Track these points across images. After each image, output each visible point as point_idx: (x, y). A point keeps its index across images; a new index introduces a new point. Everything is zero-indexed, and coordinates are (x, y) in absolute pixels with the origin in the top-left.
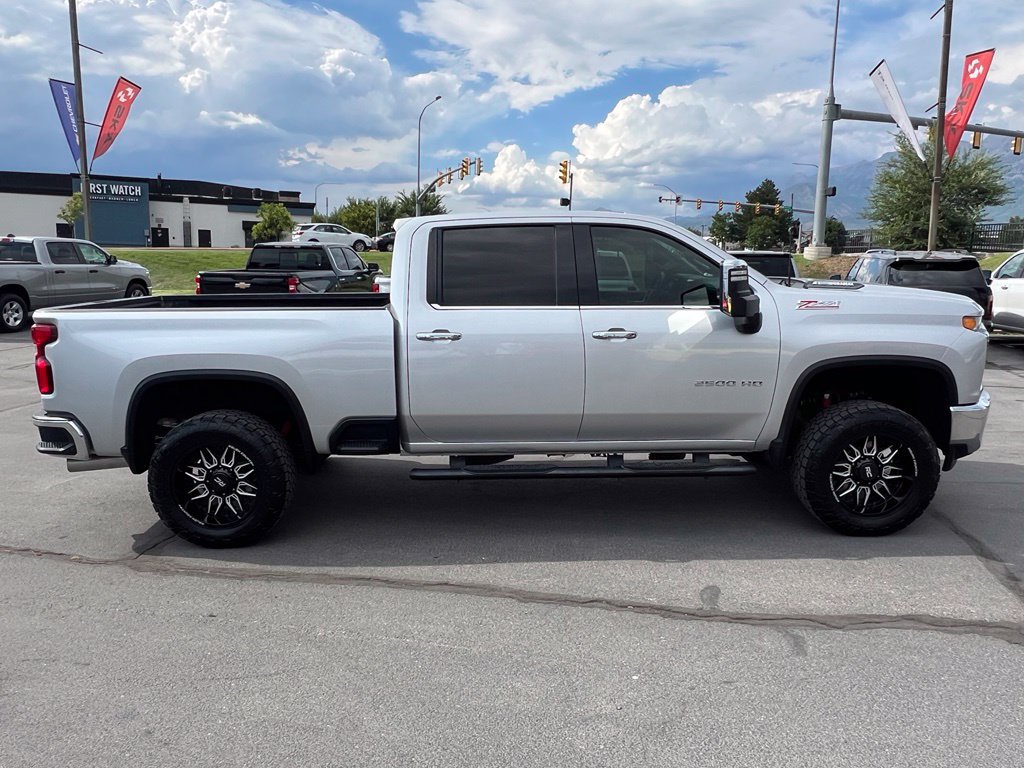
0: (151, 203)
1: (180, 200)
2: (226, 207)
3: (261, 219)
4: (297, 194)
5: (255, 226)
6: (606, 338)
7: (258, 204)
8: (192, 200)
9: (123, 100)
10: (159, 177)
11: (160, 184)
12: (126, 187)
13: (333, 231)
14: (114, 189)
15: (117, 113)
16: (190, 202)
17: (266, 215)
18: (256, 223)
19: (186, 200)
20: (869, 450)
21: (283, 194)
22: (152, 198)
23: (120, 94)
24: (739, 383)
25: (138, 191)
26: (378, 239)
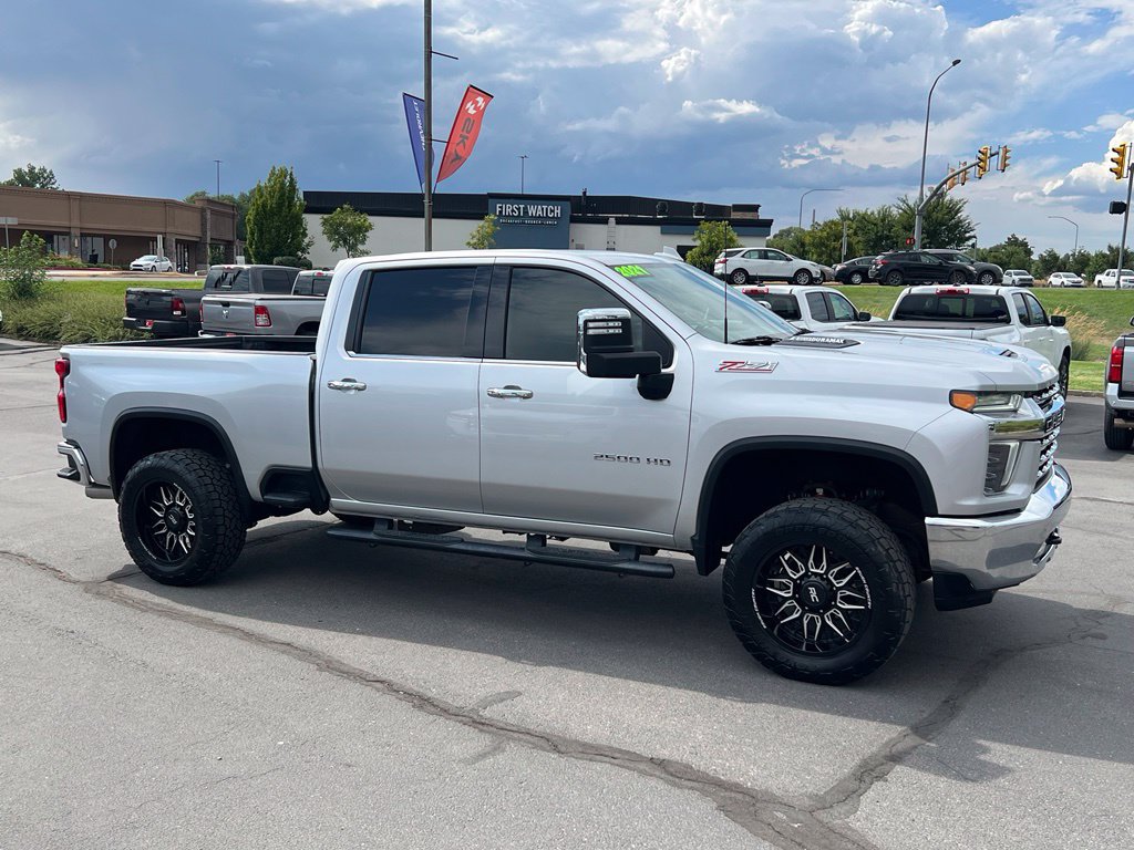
0: (572, 225)
1: (605, 221)
2: (658, 229)
3: (698, 243)
4: (755, 208)
5: (689, 252)
6: (502, 397)
7: (697, 223)
8: (619, 222)
9: (472, 111)
10: (585, 193)
11: (584, 202)
12: (545, 207)
13: (766, 257)
14: (532, 211)
15: (466, 125)
16: (617, 223)
17: (705, 237)
18: (691, 248)
19: (612, 220)
20: (818, 564)
21: (737, 208)
22: (574, 220)
23: (469, 105)
24: (644, 461)
25: (558, 211)
26: (839, 267)
